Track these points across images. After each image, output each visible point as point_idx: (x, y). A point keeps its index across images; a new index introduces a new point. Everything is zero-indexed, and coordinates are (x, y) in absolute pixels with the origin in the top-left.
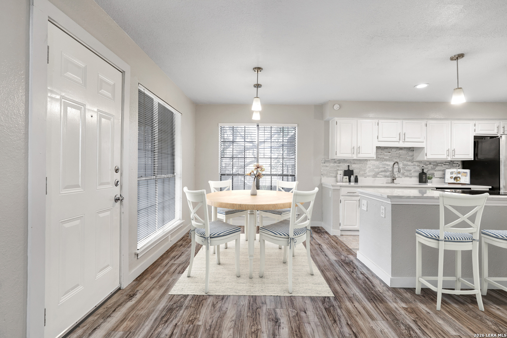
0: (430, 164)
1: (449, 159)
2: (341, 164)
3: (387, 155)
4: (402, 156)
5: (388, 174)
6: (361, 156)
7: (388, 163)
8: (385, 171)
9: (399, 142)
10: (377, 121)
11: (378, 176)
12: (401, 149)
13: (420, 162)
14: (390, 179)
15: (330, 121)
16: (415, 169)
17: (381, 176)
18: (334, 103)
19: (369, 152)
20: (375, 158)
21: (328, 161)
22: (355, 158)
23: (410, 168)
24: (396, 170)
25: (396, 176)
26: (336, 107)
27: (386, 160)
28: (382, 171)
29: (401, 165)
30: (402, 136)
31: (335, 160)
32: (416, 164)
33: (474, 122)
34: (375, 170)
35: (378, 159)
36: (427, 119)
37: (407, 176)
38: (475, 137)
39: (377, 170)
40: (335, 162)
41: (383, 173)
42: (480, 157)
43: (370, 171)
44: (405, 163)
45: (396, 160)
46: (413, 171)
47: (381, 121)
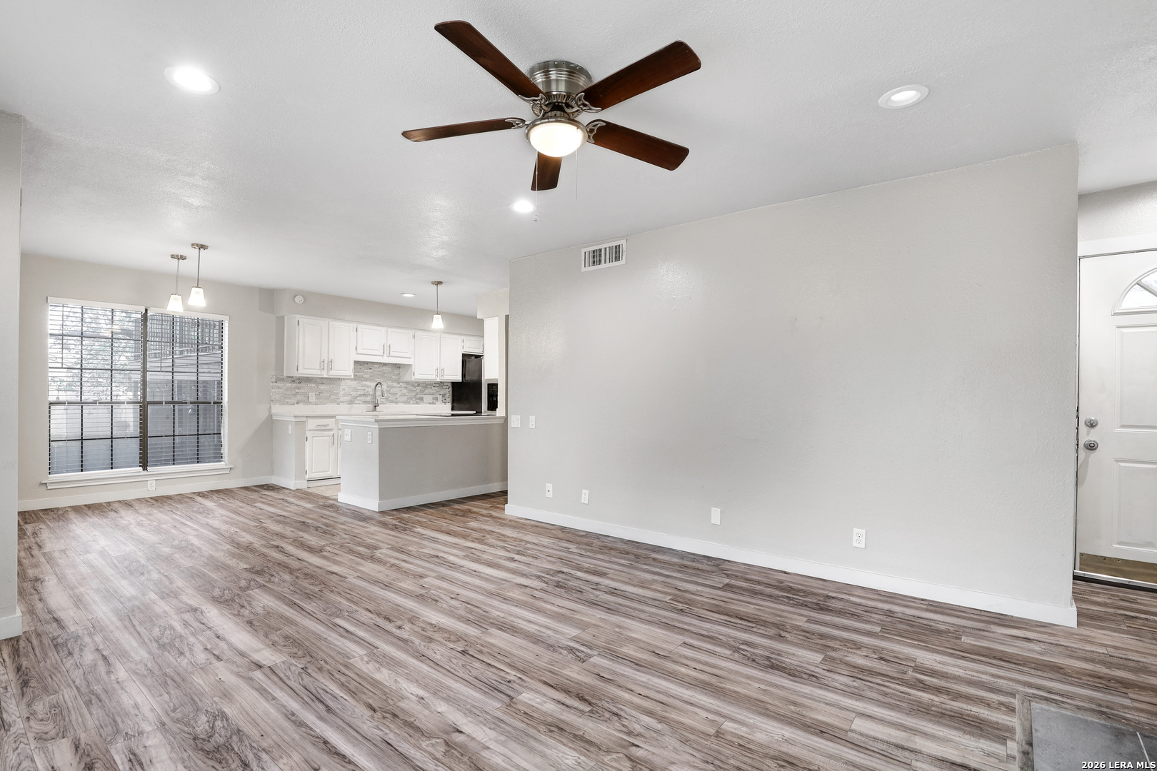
0: (419, 385)
1: (438, 380)
2: (302, 385)
3: (366, 373)
4: (386, 375)
5: (369, 398)
6: (334, 373)
7: (368, 383)
8: (364, 395)
9: (383, 356)
10: (355, 325)
11: (356, 402)
12: (385, 364)
13: (408, 383)
14: (371, 406)
15: (286, 318)
16: (401, 392)
17: (359, 402)
18: (296, 293)
19: (344, 368)
20: (353, 377)
21: (282, 380)
22: (325, 376)
23: (395, 390)
24: (379, 393)
25: (379, 402)
26: (299, 299)
27: (366, 380)
28: (360, 395)
29: (385, 387)
30: (386, 349)
31: (292, 377)
32: (403, 385)
33: (463, 337)
34: (351, 393)
35: (356, 378)
36: (415, 329)
37: (392, 402)
38: (464, 355)
39: (354, 394)
40: (294, 381)
41: (362, 398)
42: (468, 378)
43: (344, 395)
44: (390, 383)
45: (379, 380)
46: (399, 394)
47: (361, 327)
